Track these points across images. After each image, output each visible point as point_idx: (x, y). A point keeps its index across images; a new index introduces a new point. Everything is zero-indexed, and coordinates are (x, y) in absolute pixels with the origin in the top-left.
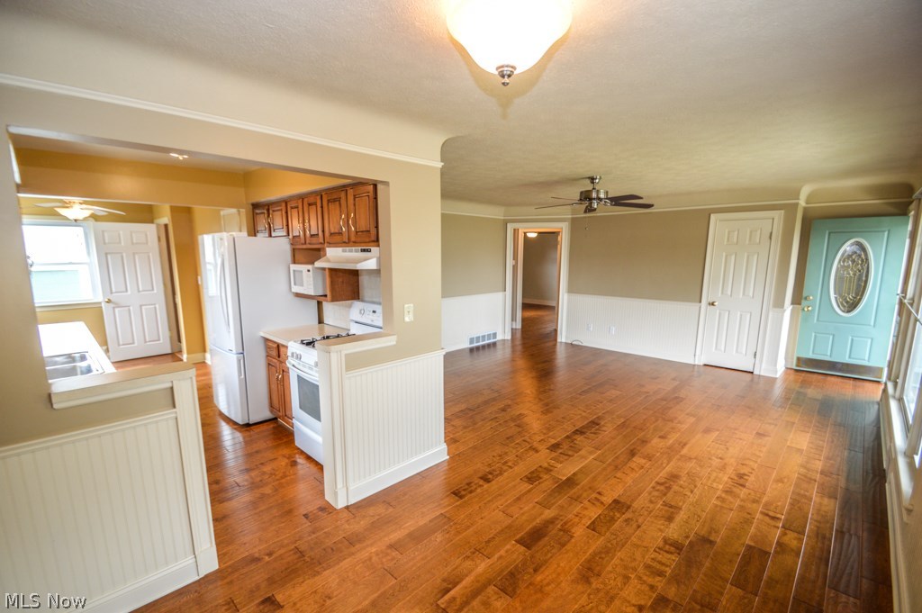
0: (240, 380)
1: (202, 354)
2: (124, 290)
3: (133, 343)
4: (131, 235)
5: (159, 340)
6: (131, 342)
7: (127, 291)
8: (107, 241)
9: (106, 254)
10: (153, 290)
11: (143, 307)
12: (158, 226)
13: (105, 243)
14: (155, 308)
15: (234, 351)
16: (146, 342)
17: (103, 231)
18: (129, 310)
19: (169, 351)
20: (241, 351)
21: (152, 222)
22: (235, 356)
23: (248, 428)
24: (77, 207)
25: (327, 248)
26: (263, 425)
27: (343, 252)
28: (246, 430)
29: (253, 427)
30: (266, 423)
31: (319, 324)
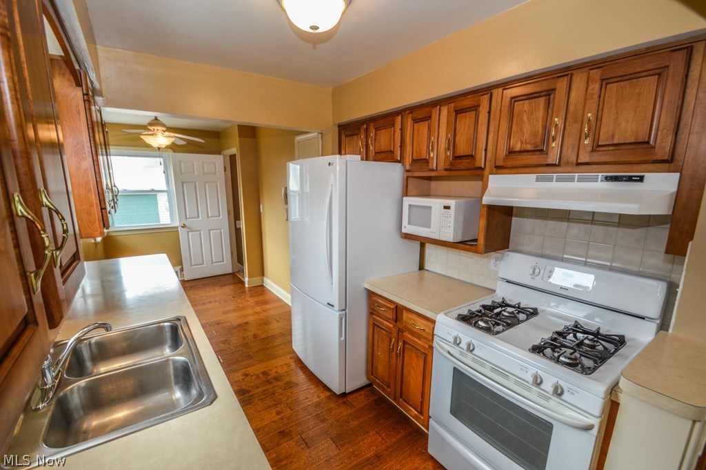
0: (340, 342)
1: (261, 277)
2: (197, 216)
3: (203, 264)
4: (203, 165)
5: (223, 261)
6: (201, 263)
7: (198, 217)
8: (183, 171)
9: (183, 183)
10: (219, 216)
11: (211, 232)
12: (225, 156)
13: (181, 173)
14: (221, 232)
15: (337, 307)
16: (212, 263)
17: (180, 162)
18: (200, 234)
19: (231, 272)
20: (344, 308)
21: (220, 154)
22: (338, 314)
23: (345, 400)
24: (160, 134)
25: (490, 176)
26: (361, 395)
27: (537, 180)
28: (344, 403)
29: (350, 398)
30: (362, 392)
31: (420, 270)
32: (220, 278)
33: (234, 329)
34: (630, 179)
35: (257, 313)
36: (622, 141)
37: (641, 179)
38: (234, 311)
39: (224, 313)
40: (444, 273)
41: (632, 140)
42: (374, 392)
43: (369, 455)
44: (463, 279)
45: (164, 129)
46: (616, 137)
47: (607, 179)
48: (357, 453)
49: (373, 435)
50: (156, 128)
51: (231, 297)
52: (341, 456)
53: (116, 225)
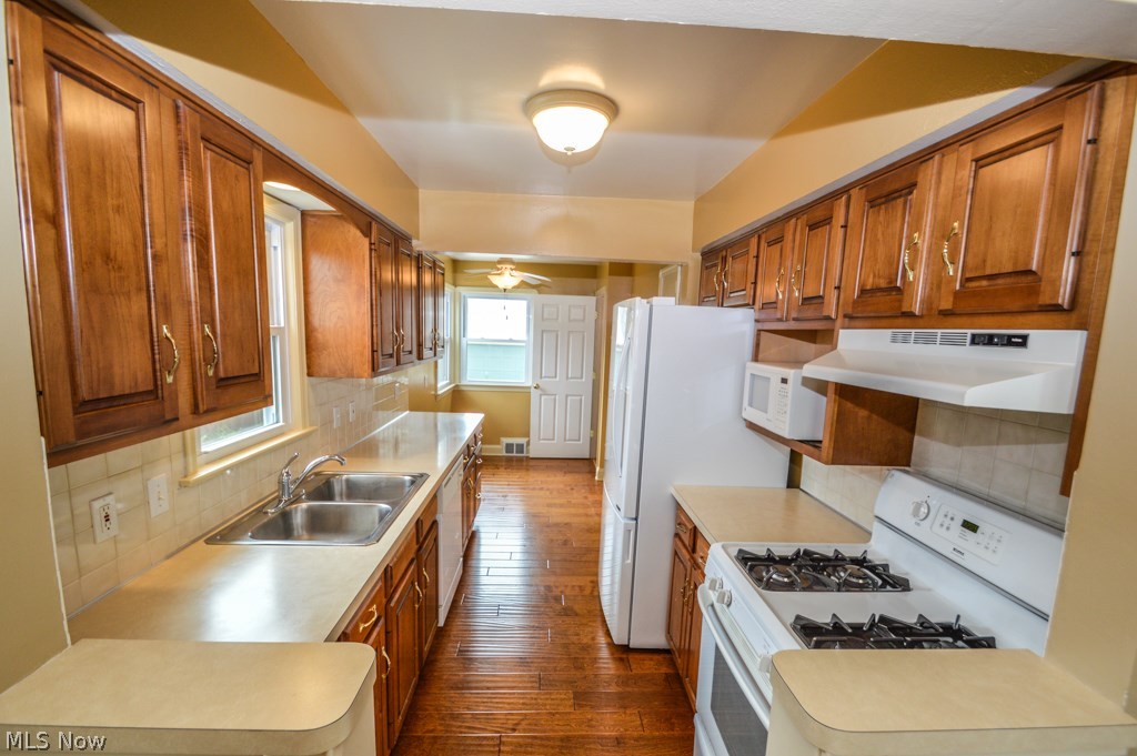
2: (554, 375)
3: (554, 439)
4: (570, 311)
5: (579, 440)
6: (552, 437)
7: (556, 376)
8: (544, 317)
9: (542, 332)
11: (569, 398)
13: (543, 319)
14: (581, 400)
16: (564, 440)
17: (544, 305)
18: (555, 400)
19: (587, 457)
20: (634, 516)
21: (592, 294)
22: (623, 521)
23: (624, 656)
24: (507, 273)
25: (841, 331)
26: (651, 660)
27: (894, 340)
28: (621, 660)
29: (632, 657)
30: (656, 657)
31: (788, 487)
32: (570, 462)
33: (548, 526)
34: (1009, 341)
35: (587, 515)
36: (996, 271)
37: (1023, 342)
38: (561, 506)
39: (549, 505)
40: (821, 498)
41: (1008, 268)
42: (673, 663)
43: (607, 734)
44: (845, 513)
45: (513, 267)
46: (989, 263)
47: (975, 340)
48: (594, 723)
49: (631, 714)
50: (504, 266)
51: (568, 488)
52: (572, 716)
53: (468, 379)
